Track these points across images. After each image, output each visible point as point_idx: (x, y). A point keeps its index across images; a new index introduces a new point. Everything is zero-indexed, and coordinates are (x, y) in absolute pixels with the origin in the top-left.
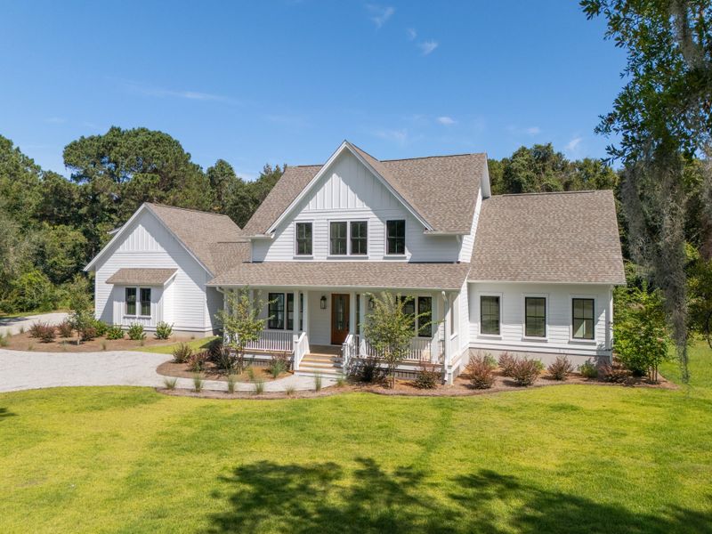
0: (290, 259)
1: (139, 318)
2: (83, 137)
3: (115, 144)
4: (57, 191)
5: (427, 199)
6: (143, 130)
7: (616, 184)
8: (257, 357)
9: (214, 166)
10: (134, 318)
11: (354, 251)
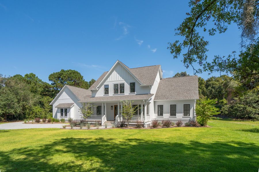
0: (103, 96)
1: (64, 117)
2: (54, 73)
3: (62, 74)
4: (47, 87)
5: (142, 77)
6: (70, 70)
7: (205, 83)
8: (92, 123)
9: (91, 81)
10: (63, 117)
11: (121, 92)
